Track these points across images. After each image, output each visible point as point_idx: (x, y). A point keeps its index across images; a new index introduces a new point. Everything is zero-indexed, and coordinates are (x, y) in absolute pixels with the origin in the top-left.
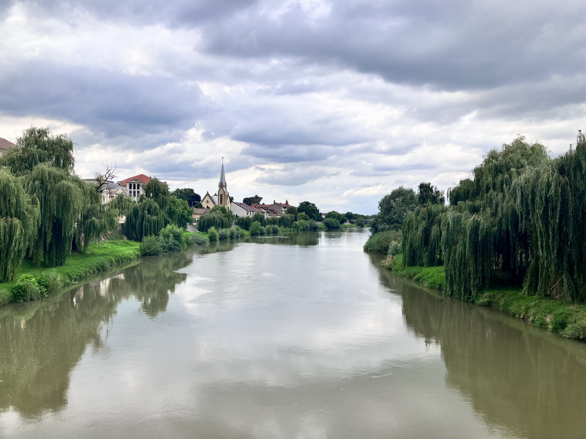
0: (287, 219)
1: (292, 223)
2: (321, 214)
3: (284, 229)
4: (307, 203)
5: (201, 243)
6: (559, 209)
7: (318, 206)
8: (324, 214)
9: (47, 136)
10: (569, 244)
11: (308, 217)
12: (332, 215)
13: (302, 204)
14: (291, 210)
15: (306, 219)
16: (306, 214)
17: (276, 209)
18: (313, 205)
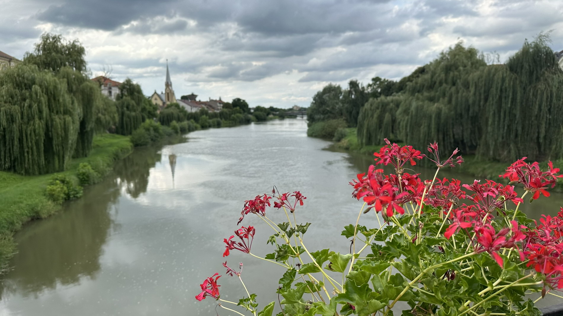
0: (226, 113)
1: (230, 116)
2: (250, 109)
3: (225, 122)
4: (239, 100)
5: (170, 135)
6: (510, 97)
7: (247, 101)
8: (253, 109)
9: (60, 42)
10: (516, 122)
11: (242, 111)
12: (258, 109)
13: (234, 101)
14: (226, 105)
15: (240, 113)
16: (240, 108)
17: (214, 105)
18: (244, 101)
